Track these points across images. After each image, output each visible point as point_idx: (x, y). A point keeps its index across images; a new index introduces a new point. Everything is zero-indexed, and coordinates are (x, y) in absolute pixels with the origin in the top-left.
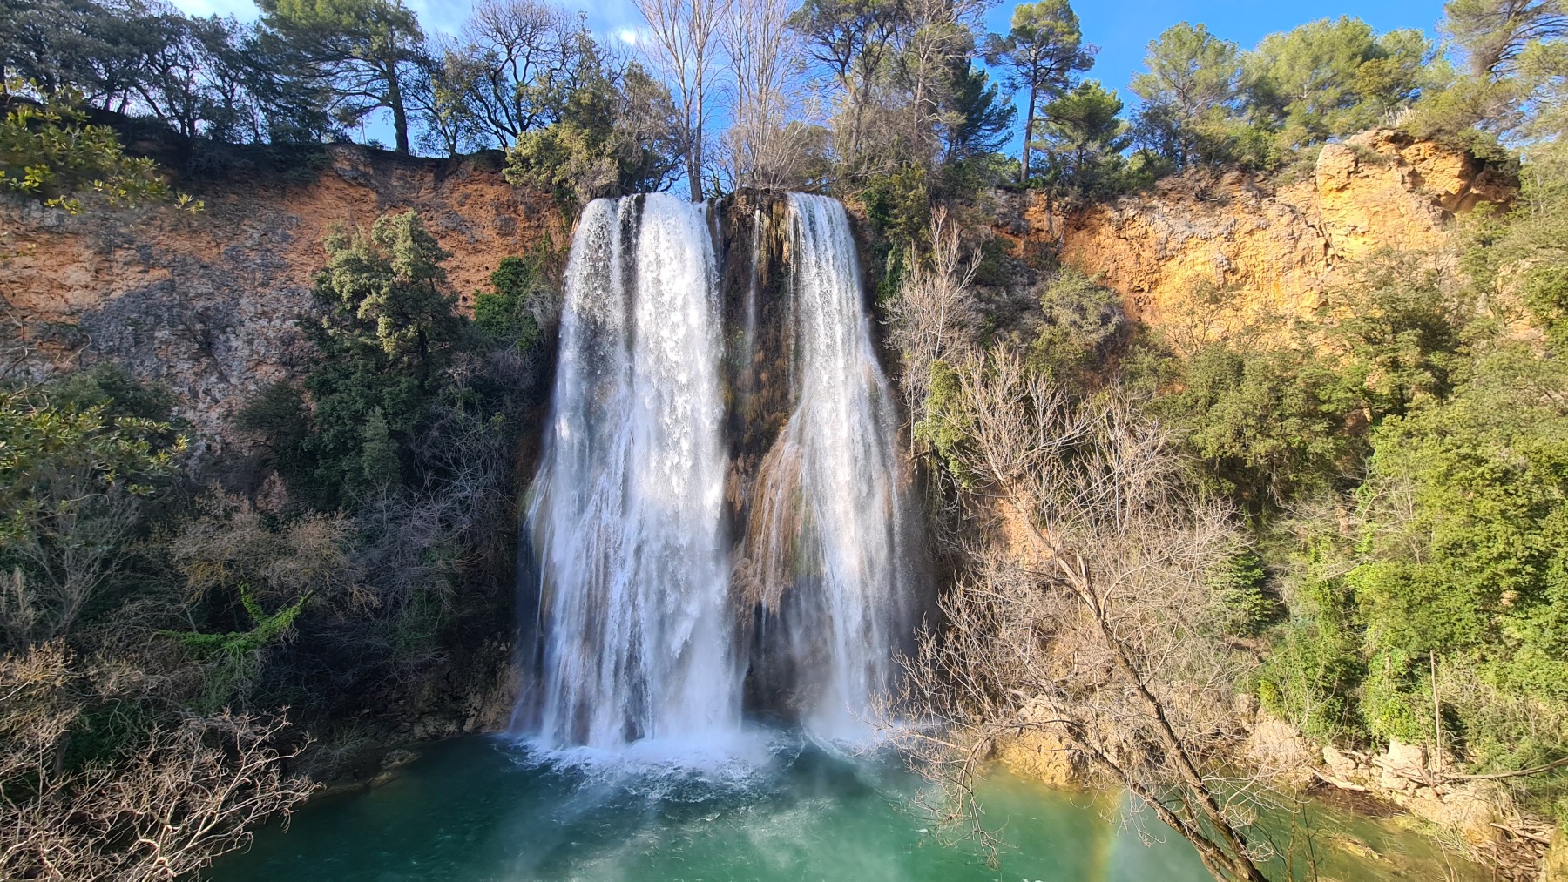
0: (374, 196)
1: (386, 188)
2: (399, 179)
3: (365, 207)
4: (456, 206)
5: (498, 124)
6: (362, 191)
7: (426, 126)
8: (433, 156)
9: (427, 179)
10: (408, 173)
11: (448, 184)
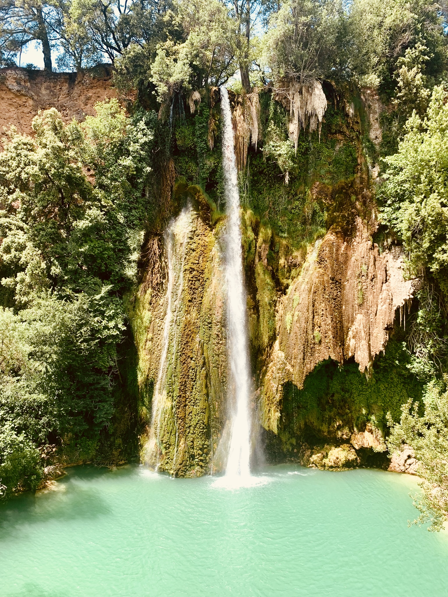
0: (31, 102)
1: (38, 96)
2: (46, 89)
3: (26, 110)
4: (82, 106)
5: (109, 45)
6: (24, 99)
7: (62, 50)
8: (67, 71)
9: (64, 88)
10: (52, 84)
11: (76, 90)
